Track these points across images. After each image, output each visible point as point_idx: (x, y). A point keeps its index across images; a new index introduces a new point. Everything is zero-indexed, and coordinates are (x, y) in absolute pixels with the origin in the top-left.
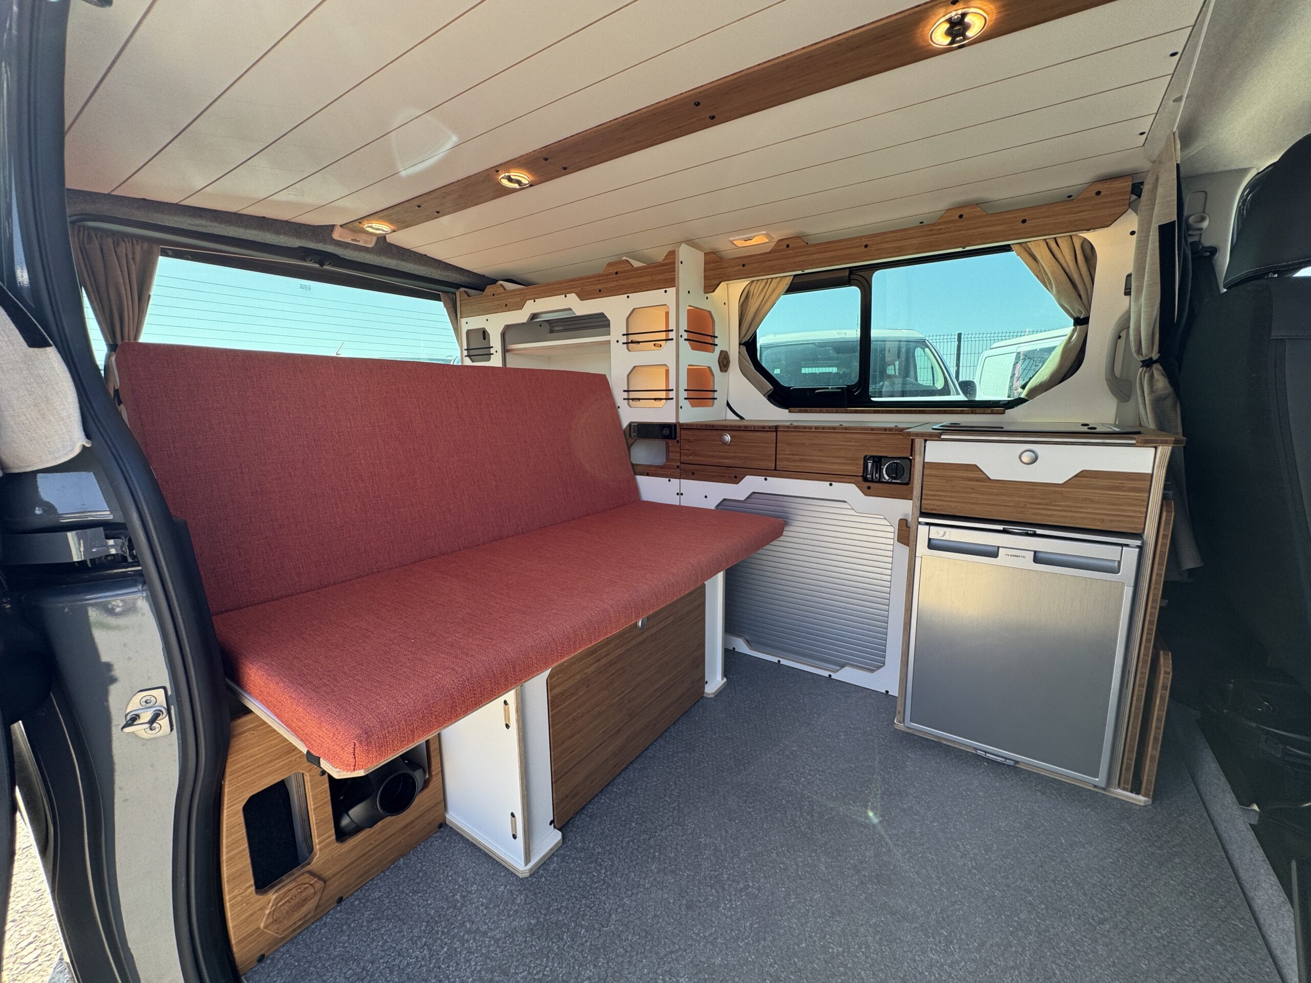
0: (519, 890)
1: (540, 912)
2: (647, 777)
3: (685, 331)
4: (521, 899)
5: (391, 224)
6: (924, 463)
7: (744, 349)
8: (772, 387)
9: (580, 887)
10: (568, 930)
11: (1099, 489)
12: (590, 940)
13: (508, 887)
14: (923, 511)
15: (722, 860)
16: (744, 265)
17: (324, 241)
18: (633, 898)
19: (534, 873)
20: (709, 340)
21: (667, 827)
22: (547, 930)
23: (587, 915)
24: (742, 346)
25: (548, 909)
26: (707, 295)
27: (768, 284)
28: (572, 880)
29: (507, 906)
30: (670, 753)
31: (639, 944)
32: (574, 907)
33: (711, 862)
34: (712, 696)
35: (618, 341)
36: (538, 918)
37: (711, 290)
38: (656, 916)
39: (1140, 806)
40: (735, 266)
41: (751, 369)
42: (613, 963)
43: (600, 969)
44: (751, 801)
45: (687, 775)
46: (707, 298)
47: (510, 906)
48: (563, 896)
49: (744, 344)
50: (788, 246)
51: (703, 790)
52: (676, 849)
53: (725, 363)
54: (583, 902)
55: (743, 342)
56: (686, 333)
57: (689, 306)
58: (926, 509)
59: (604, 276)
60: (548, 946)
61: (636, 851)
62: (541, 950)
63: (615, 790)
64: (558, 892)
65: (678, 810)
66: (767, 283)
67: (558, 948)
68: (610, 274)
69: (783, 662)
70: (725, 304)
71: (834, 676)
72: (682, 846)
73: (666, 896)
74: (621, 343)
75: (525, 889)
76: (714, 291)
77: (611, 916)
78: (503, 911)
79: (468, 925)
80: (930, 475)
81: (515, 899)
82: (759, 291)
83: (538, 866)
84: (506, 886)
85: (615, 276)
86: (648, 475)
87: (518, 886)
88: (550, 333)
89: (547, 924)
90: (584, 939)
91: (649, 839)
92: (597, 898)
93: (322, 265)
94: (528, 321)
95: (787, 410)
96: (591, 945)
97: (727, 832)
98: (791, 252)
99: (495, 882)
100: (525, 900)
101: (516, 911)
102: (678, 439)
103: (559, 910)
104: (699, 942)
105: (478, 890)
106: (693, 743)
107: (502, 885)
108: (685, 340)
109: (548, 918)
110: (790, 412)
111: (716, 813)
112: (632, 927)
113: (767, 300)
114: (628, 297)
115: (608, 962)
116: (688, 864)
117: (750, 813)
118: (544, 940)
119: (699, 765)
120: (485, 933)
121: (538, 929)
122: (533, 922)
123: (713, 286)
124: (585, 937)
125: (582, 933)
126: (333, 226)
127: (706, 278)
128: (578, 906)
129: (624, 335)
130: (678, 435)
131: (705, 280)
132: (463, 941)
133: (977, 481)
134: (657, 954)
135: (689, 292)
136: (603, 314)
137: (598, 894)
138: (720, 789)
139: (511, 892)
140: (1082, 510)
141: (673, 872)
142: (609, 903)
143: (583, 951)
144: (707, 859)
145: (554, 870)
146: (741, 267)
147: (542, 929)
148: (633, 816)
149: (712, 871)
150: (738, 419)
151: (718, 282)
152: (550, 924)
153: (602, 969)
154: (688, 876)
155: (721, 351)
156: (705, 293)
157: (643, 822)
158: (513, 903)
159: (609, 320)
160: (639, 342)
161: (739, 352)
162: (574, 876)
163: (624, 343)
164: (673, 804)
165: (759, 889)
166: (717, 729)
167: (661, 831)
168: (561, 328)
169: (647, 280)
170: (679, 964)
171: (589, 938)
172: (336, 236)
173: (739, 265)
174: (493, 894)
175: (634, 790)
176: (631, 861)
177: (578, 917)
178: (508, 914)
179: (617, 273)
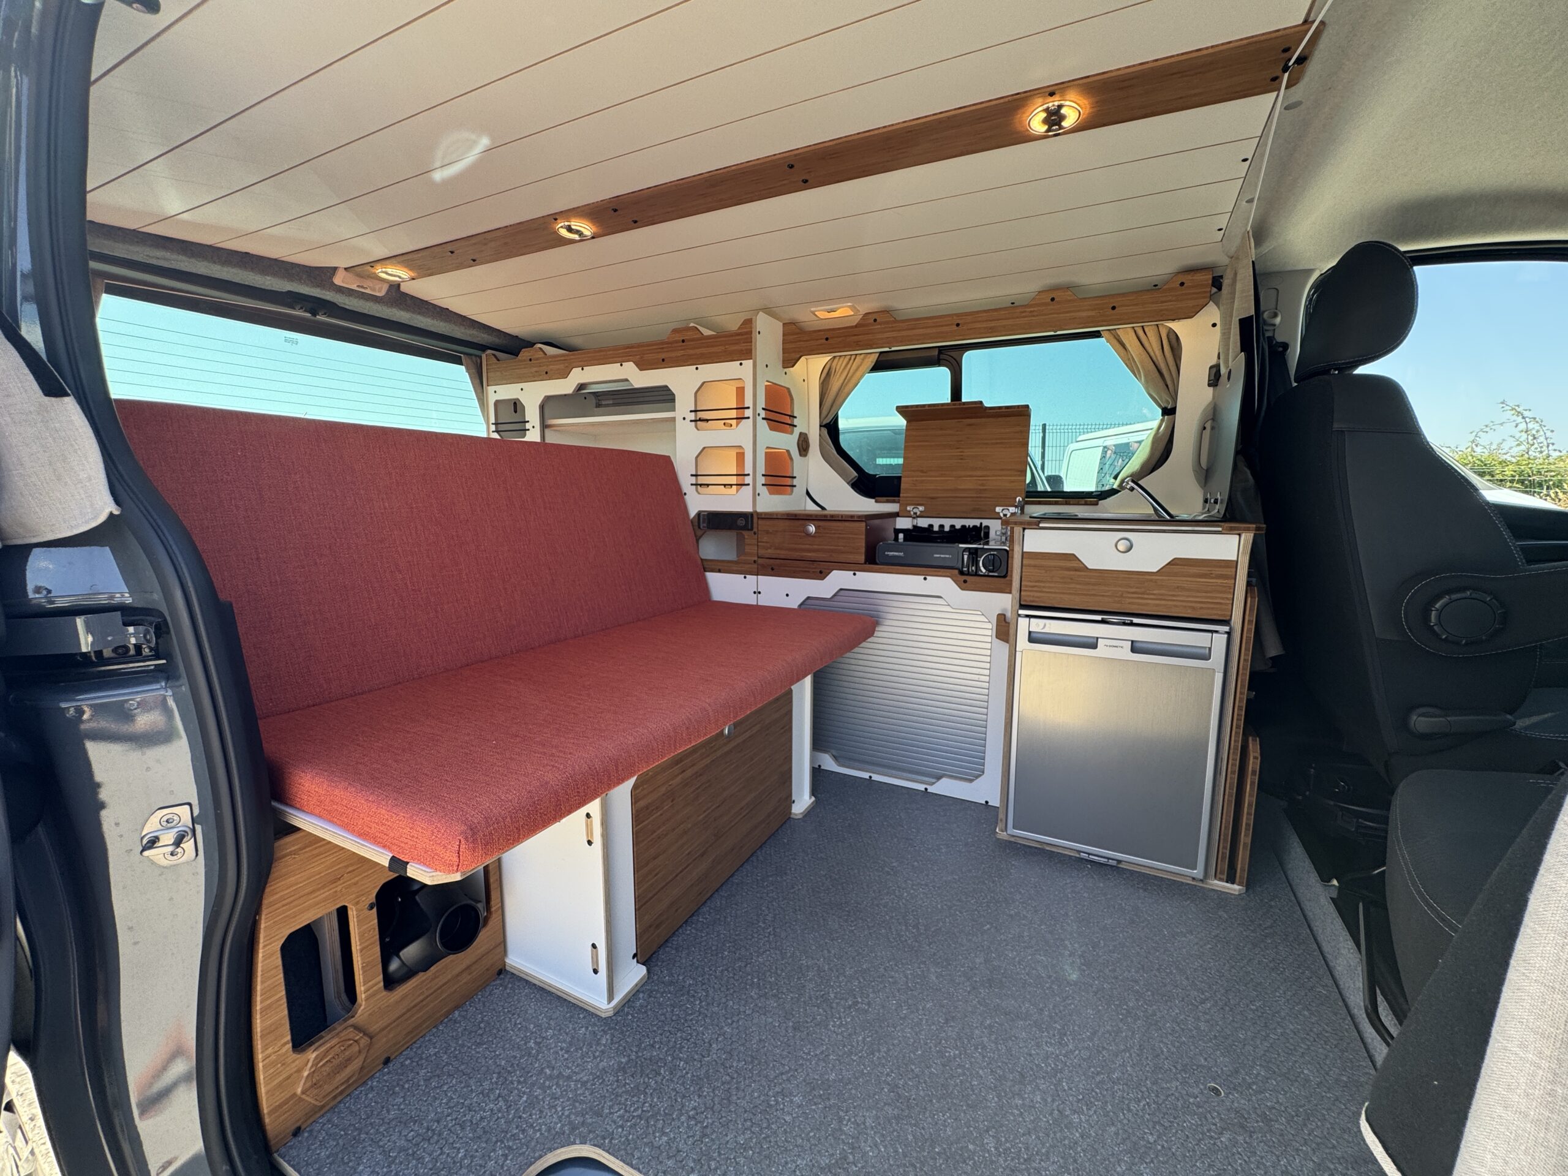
0: (603, 1030)
1: (631, 1050)
2: (736, 904)
3: (763, 409)
4: (607, 1039)
5: (411, 270)
6: (1023, 553)
7: (825, 431)
8: (856, 474)
9: (673, 1021)
10: (665, 1064)
11: (1189, 576)
12: (691, 1072)
13: (590, 1028)
14: (1022, 603)
15: (827, 980)
16: (827, 339)
17: (321, 285)
18: (734, 1025)
19: (619, 1011)
20: (788, 420)
21: (764, 952)
22: (641, 1066)
23: (684, 1047)
24: (823, 428)
25: (639, 1046)
26: (786, 370)
27: (851, 361)
28: (663, 1014)
29: (591, 1047)
30: (759, 878)
31: (746, 1069)
32: (669, 1041)
33: (816, 983)
34: (800, 817)
35: (684, 419)
36: (629, 1056)
37: (791, 365)
38: (760, 1040)
39: (1235, 895)
40: (817, 340)
41: (833, 454)
42: (719, 1091)
43: (706, 1098)
44: (852, 919)
45: (781, 899)
46: (786, 373)
47: (594, 1047)
48: (654, 1031)
49: (825, 426)
50: (875, 320)
51: (799, 912)
52: (777, 973)
53: (805, 447)
54: (679, 1035)
55: (824, 423)
56: (764, 412)
57: (767, 381)
58: (1025, 601)
59: (668, 343)
60: (644, 1082)
61: (732, 979)
62: (637, 1087)
63: (701, 920)
64: (649, 1028)
65: (774, 934)
66: (850, 359)
67: (656, 1082)
68: (677, 342)
69: (875, 777)
70: (804, 380)
71: (931, 789)
72: (782, 970)
73: (770, 1020)
74: (688, 420)
75: (610, 1029)
76: (793, 366)
77: (711, 1045)
78: (587, 1053)
79: (548, 1071)
80: (1029, 566)
81: (599, 1039)
82: (842, 367)
83: (622, 1004)
84: (587, 1028)
85: (681, 344)
86: (719, 571)
87: (601, 1026)
88: (596, 407)
89: (640, 1060)
90: (684, 1072)
91: (745, 966)
92: (694, 1030)
93: (314, 314)
94: (574, 391)
95: (873, 500)
96: (693, 1076)
97: (829, 952)
98: (879, 326)
99: (573, 1024)
100: (612, 1040)
101: (603, 1052)
102: (755, 530)
103: (652, 1046)
104: (810, 1061)
105: (554, 1035)
106: (783, 866)
107: (582, 1027)
108: (763, 419)
109: (640, 1054)
110: (876, 502)
111: (816, 934)
112: (735, 1054)
113: (852, 377)
114: (697, 368)
115: (714, 1090)
116: (791, 987)
117: (852, 931)
118: (639, 1076)
119: (793, 888)
120: (569, 1078)
121: (630, 1067)
122: (623, 1060)
123: (792, 360)
124: (684, 1069)
125: (681, 1065)
126: (335, 269)
127: (785, 351)
128: (673, 1040)
129: (691, 411)
130: (755, 525)
131: (783, 353)
132: (543, 1088)
133: (1076, 570)
134: (766, 1077)
135: (767, 366)
136: (667, 386)
137: (694, 1026)
138: (818, 910)
139: (594, 1033)
140: (1174, 598)
141: (774, 996)
142: (708, 1033)
143: (683, 1083)
144: (811, 980)
145: (641, 1006)
146: (825, 341)
147: (635, 1067)
148: (724, 945)
149: (817, 991)
150: (819, 509)
151: (799, 356)
152: (643, 1060)
153: (708, 1098)
154: (792, 998)
155: (801, 433)
156: (784, 367)
157: (737, 949)
158: (598, 1044)
159: (673, 395)
160: (707, 420)
161: (820, 435)
162: (665, 1010)
163: (691, 421)
164: (768, 929)
165: (869, 1004)
166: (809, 850)
167: (758, 956)
168: (611, 402)
169: (720, 350)
170: (791, 1084)
171: (689, 1070)
172: (338, 280)
173: (822, 339)
174: (573, 1037)
175: (722, 919)
176: (728, 990)
177: (675, 1051)
178: (594, 1055)
179: (683, 341)
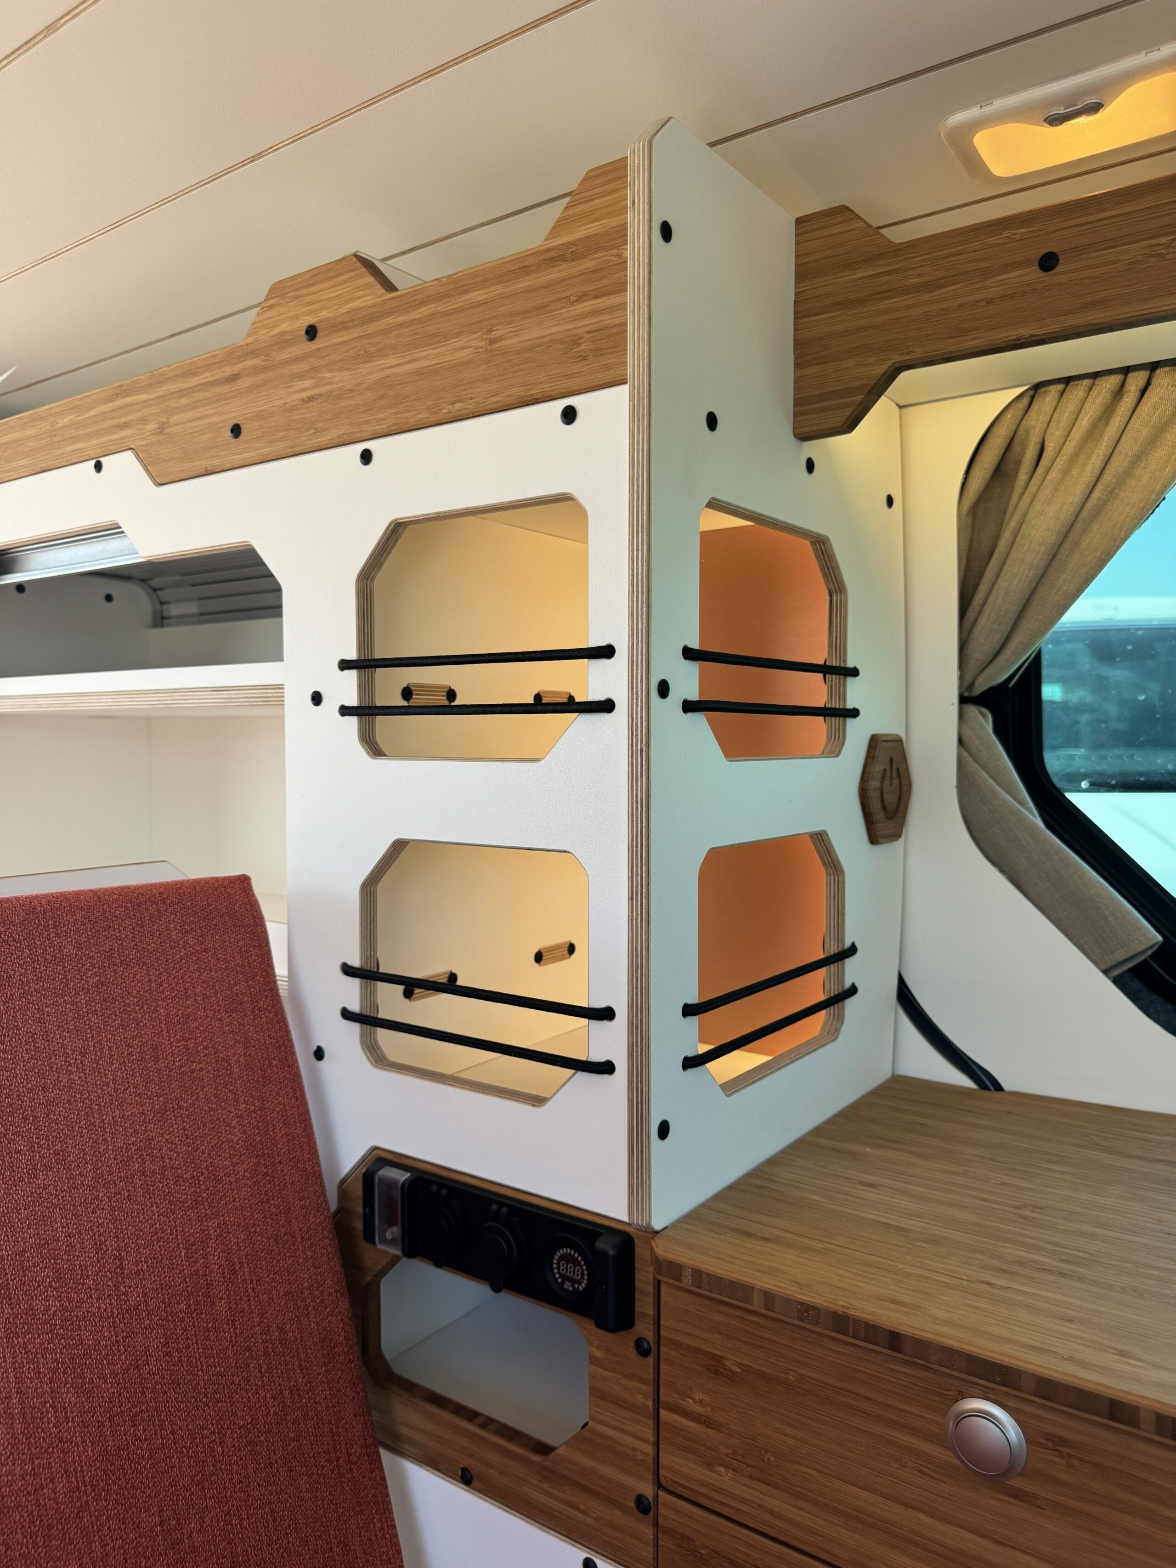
3: (689, 654)
8: (1160, 938)
16: (1048, 262)
20: (816, 691)
24: (972, 710)
26: (814, 449)
35: (317, 699)
37: (837, 419)
40: (986, 273)
46: (810, 466)
49: (984, 701)
53: (891, 798)
55: (983, 684)
56: (693, 669)
57: (714, 504)
59: (253, 353)
68: (283, 341)
70: (890, 501)
74: (331, 705)
76: (850, 425)
85: (307, 345)
86: (466, 1479)
88: (155, 625)
102: (644, 1329)
108: (689, 707)
114: (366, 457)
129: (345, 665)
131: (798, 365)
135: (712, 421)
136: (248, 550)
146: (1033, 273)
150: (965, 1082)
151: (881, 369)
155: (874, 742)
156: (804, 436)
159: (276, 584)
161: (961, 741)
163: (345, 711)
179: (311, 332)
